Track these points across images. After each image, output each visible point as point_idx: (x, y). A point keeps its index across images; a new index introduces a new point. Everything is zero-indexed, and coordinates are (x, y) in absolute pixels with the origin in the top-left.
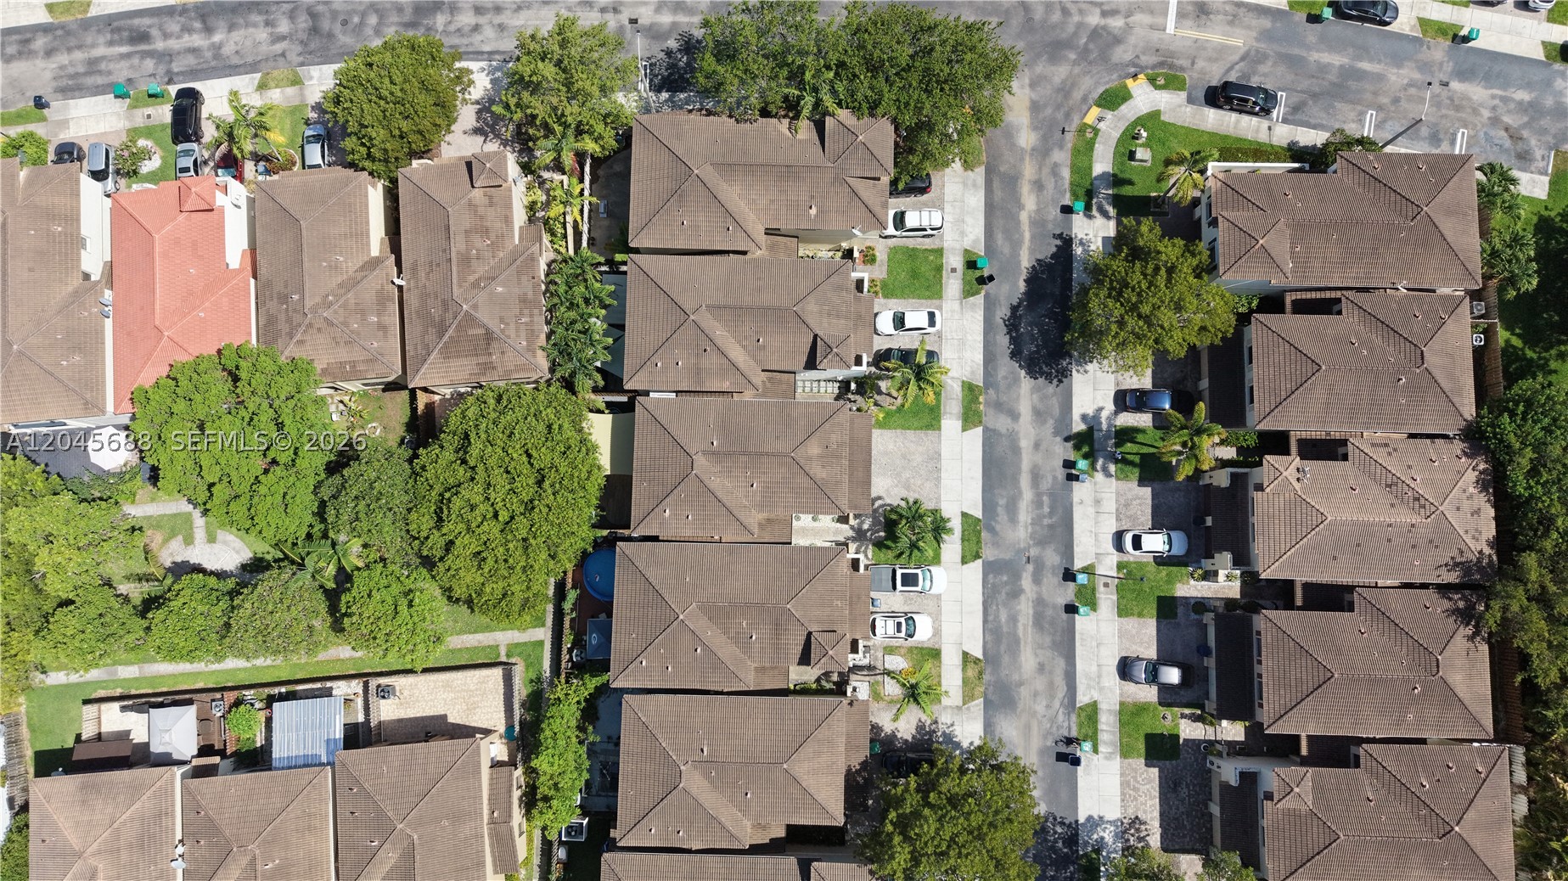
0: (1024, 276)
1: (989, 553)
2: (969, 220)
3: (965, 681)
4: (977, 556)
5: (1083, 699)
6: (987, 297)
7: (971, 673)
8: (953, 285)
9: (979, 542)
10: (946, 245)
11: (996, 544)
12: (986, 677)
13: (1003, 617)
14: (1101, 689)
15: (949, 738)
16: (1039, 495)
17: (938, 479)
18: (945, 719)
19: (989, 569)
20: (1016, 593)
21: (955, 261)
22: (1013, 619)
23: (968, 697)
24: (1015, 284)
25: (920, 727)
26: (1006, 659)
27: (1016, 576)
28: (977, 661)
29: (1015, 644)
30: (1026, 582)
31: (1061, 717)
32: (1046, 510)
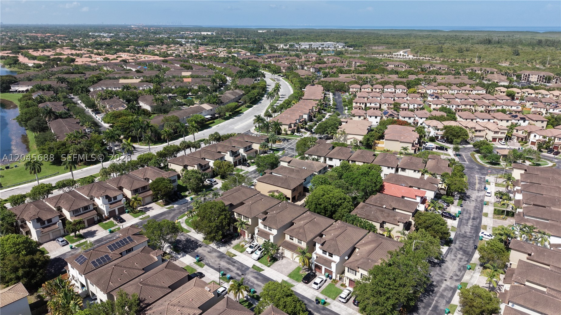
0: (312, 311)
1: (251, 270)
2: (339, 309)
3: (231, 253)
4: (253, 267)
5: (206, 267)
6: (313, 301)
7: (232, 255)
8: (322, 297)
9: (255, 269)
10: (335, 301)
11: (252, 272)
12: (228, 256)
13: (236, 265)
14: (204, 270)
15: (225, 246)
16: (254, 284)
17: (276, 270)
18: (228, 247)
19: (248, 268)
20: (238, 269)
21: (329, 300)
22: (234, 266)
23: (228, 252)
24: (311, 308)
25: (232, 244)
26: (228, 261)
27: (241, 271)
28: (233, 256)
29: (229, 263)
30: (238, 272)
31: (207, 262)
32: (249, 283)
